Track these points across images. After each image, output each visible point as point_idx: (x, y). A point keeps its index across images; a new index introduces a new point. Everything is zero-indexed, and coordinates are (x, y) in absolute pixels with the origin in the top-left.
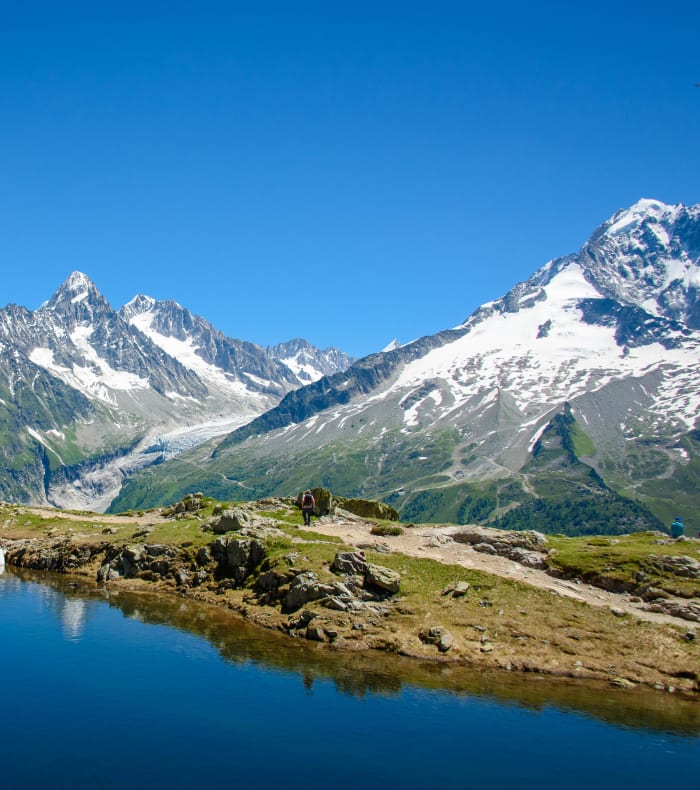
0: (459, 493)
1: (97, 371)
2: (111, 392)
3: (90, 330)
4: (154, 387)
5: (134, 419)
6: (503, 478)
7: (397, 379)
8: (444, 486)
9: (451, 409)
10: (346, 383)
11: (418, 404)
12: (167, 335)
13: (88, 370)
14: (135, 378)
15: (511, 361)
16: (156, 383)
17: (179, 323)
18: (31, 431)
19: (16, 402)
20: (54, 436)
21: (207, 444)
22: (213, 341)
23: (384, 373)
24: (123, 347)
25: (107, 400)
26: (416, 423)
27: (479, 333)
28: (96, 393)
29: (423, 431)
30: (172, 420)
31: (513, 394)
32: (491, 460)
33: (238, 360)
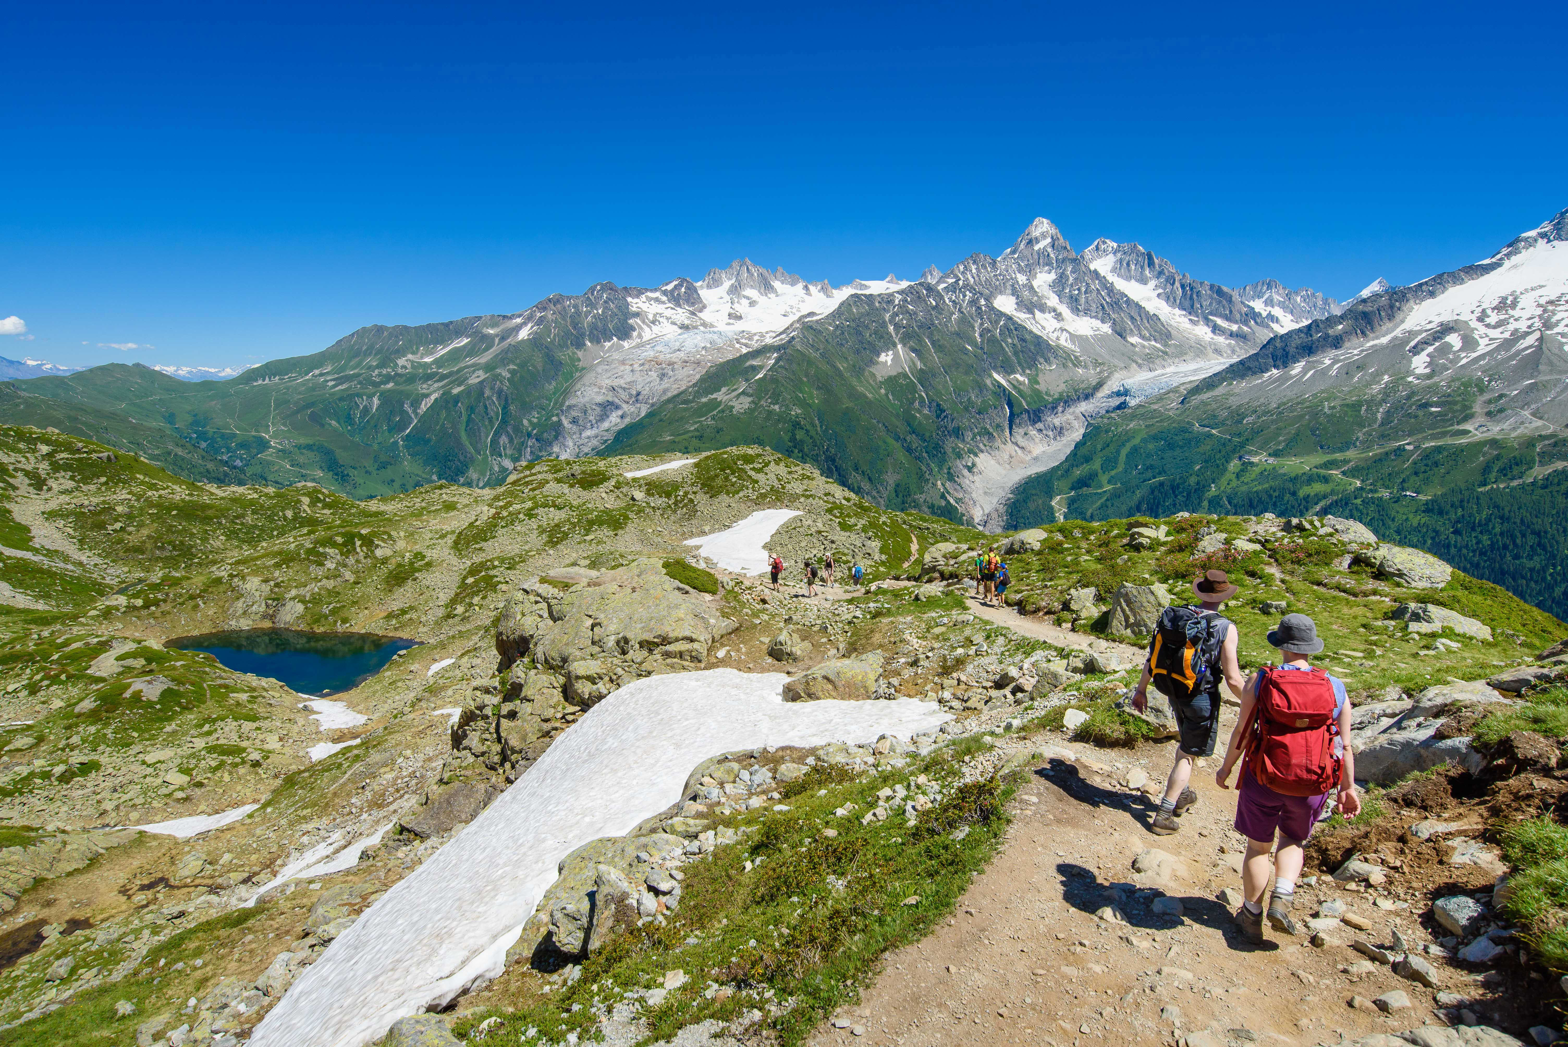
0: (1486, 449)
1: (1058, 316)
2: (1073, 337)
3: (1053, 276)
4: (1116, 332)
5: (1096, 364)
6: (1543, 433)
7: (1403, 322)
8: (1463, 441)
9: (1474, 355)
10: (1340, 327)
11: (1430, 349)
12: (1128, 278)
13: (1049, 316)
14: (1097, 323)
15: (1559, 299)
16: (1118, 328)
17: (1142, 267)
18: (996, 376)
19: (982, 348)
20: (1017, 380)
21: (1175, 390)
22: (1177, 284)
23: (1389, 315)
24: (1086, 292)
25: (1069, 345)
26: (1428, 370)
27: (1515, 266)
28: (1058, 338)
29: (1436, 379)
30: (1134, 365)
31: (1559, 337)
32: (1526, 413)
33: (1204, 303)
